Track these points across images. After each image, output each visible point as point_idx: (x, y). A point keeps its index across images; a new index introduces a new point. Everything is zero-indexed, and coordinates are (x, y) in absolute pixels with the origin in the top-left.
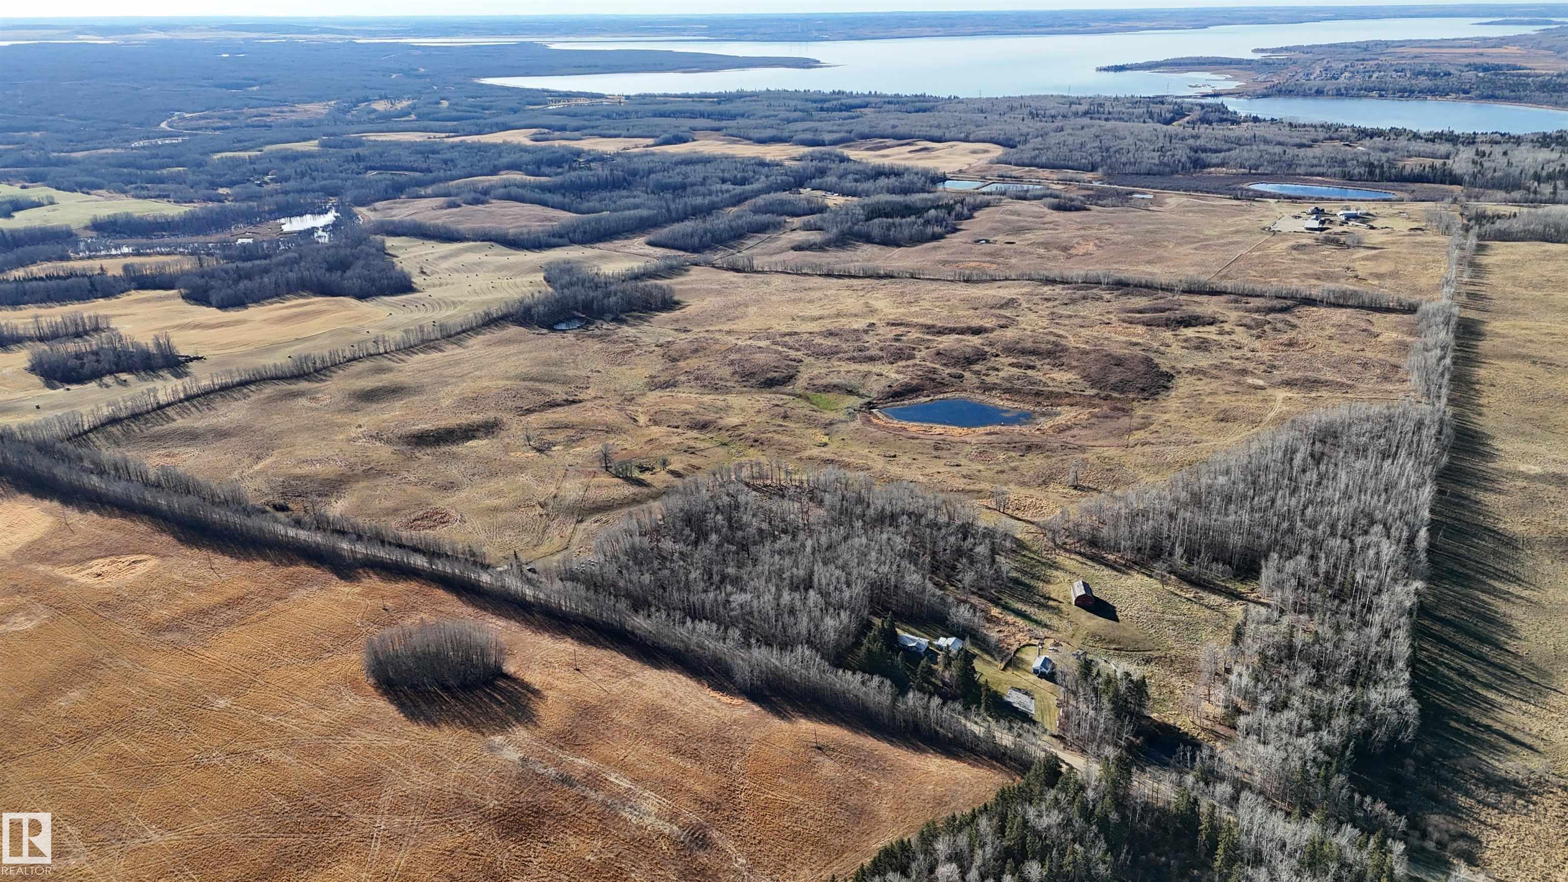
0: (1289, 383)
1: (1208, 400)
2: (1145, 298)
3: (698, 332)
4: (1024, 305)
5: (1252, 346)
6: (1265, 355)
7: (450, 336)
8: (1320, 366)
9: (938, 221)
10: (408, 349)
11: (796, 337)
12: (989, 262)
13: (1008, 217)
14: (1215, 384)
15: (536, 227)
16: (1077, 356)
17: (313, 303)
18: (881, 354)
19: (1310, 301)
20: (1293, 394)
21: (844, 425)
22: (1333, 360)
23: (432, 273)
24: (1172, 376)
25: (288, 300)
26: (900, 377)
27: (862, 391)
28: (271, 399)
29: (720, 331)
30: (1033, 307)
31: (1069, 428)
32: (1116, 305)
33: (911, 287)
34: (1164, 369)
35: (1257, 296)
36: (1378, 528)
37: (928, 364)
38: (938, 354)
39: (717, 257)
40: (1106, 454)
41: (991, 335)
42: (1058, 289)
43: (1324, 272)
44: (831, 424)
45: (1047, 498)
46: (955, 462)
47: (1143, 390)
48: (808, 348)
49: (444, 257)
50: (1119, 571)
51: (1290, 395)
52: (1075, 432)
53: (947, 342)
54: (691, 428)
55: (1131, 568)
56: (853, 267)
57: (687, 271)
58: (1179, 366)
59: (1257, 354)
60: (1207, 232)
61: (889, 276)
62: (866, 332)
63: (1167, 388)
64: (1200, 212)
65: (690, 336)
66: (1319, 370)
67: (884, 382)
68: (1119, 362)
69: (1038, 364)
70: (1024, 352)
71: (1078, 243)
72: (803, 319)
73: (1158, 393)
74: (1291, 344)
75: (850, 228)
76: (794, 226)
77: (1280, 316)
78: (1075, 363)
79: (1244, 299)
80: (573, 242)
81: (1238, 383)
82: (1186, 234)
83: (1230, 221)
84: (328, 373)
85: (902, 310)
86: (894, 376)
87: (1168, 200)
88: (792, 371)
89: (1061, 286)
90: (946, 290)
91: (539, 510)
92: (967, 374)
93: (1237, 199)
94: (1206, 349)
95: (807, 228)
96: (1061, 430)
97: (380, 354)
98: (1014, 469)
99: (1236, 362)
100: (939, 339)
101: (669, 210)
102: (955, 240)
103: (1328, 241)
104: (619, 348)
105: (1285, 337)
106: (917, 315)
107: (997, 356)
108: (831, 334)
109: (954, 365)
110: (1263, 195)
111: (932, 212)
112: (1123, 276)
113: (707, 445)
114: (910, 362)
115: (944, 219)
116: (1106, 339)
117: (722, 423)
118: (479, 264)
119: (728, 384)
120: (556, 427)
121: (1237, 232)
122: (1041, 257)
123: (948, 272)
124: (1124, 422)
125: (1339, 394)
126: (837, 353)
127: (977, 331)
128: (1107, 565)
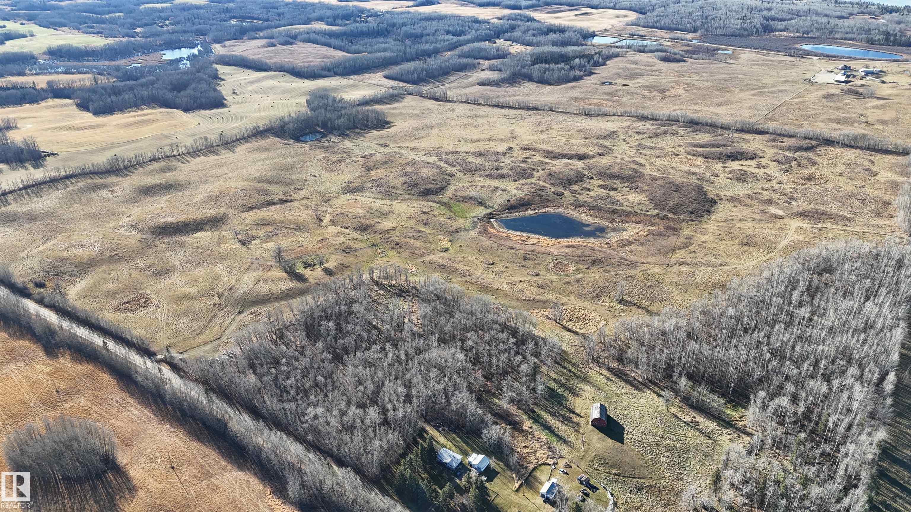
0: (803, 215)
1: (738, 225)
2: (708, 135)
3: (393, 148)
4: (622, 137)
5: (779, 179)
6: (788, 188)
7: (227, 143)
8: (829, 199)
9: (581, 67)
10: (195, 153)
11: (456, 156)
12: (607, 100)
13: (628, 66)
14: (747, 211)
15: (317, 62)
16: (649, 181)
17: (152, 114)
18: (510, 172)
19: (829, 142)
20: (805, 224)
21: (466, 232)
22: (839, 195)
23: (240, 94)
24: (716, 202)
25: (143, 109)
26: (518, 193)
27: (488, 203)
28: (81, 191)
29: (408, 147)
30: (627, 139)
31: (630, 243)
32: (687, 140)
33: (547, 118)
34: (711, 196)
35: (791, 136)
36: (854, 370)
37: (541, 182)
38: (550, 175)
39: (425, 89)
40: (650, 271)
41: (591, 161)
42: (649, 124)
43: (844, 118)
44: (456, 232)
45: (596, 311)
46: (536, 271)
47: (692, 213)
48: (461, 165)
49: (252, 83)
50: (637, 388)
51: (802, 225)
52: (633, 247)
53: (558, 165)
54: (355, 229)
55: (646, 386)
56: (512, 100)
57: (403, 98)
58: (722, 194)
59: (783, 186)
60: (764, 81)
61: (535, 109)
62: (504, 154)
63: (709, 212)
64: (762, 65)
65: (386, 150)
66: (827, 203)
67: (505, 197)
68: (678, 188)
69: (619, 186)
70: (612, 176)
71: (672, 87)
72: (466, 141)
73: (702, 216)
74: (810, 178)
75: (520, 70)
76: (484, 67)
77: (805, 154)
78: (646, 188)
79: (781, 139)
80: (336, 74)
81: (763, 212)
82: (749, 82)
83: (782, 73)
84: (132, 170)
85: (535, 137)
86: (514, 191)
87: (741, 56)
88: (444, 184)
89: (651, 122)
90: (570, 121)
91: (216, 300)
92: (566, 193)
93: (791, 56)
94: (745, 181)
95: (492, 69)
96: (624, 244)
97: (174, 156)
98: (578, 281)
99: (765, 193)
100: (554, 162)
101: (405, 53)
102: (589, 81)
103: (850, 92)
104: (335, 158)
105: (805, 173)
106: (543, 142)
107: (592, 178)
108: (480, 154)
109: (559, 185)
110: (809, 53)
111: (577, 61)
112: (695, 116)
113: (361, 245)
114: (528, 181)
115: (584, 66)
116: (673, 168)
117: (378, 227)
118: (272, 88)
119: (398, 192)
120: (263, 223)
121: (786, 82)
122: (644, 97)
123: (574, 107)
124: (672, 241)
125: (840, 227)
126: (480, 170)
127: (581, 157)
128: (627, 382)
